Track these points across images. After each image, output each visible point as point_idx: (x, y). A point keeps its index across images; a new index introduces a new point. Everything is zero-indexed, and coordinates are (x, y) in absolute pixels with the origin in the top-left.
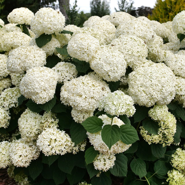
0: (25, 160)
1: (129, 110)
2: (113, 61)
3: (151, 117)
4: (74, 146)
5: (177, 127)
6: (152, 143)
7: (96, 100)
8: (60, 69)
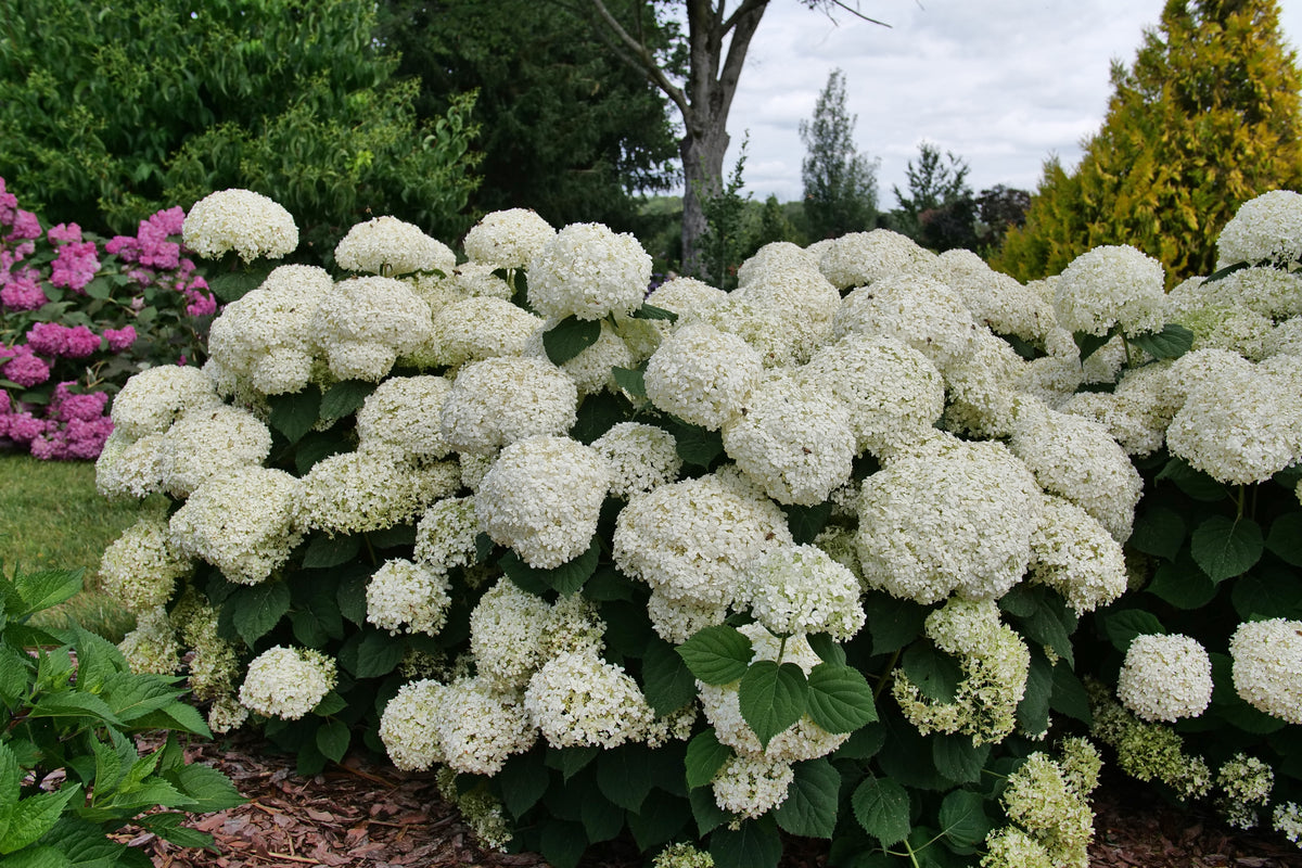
0: (485, 753)
1: (838, 616)
2: (804, 433)
3: (933, 641)
4: (654, 721)
5: (1028, 682)
6: (933, 731)
7: (737, 567)
8: (619, 447)
